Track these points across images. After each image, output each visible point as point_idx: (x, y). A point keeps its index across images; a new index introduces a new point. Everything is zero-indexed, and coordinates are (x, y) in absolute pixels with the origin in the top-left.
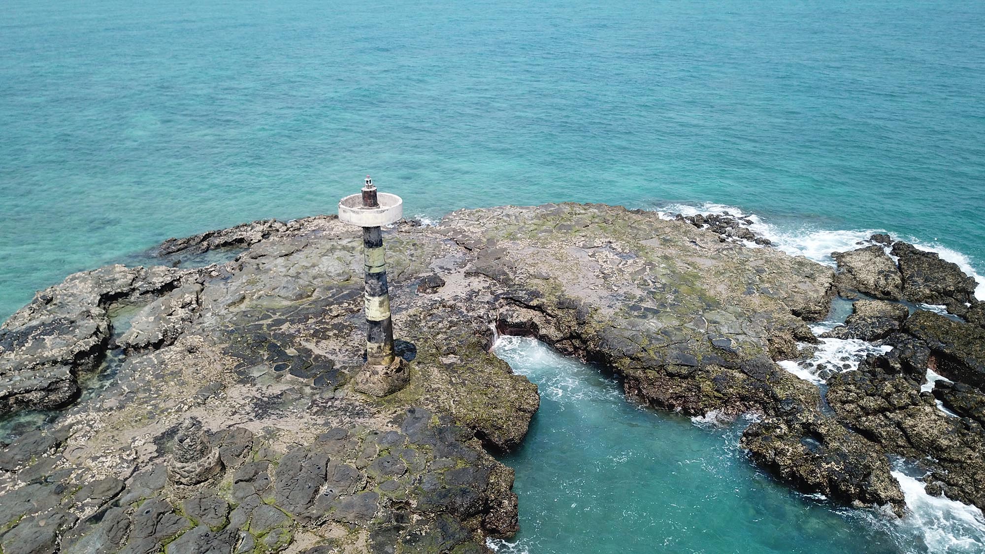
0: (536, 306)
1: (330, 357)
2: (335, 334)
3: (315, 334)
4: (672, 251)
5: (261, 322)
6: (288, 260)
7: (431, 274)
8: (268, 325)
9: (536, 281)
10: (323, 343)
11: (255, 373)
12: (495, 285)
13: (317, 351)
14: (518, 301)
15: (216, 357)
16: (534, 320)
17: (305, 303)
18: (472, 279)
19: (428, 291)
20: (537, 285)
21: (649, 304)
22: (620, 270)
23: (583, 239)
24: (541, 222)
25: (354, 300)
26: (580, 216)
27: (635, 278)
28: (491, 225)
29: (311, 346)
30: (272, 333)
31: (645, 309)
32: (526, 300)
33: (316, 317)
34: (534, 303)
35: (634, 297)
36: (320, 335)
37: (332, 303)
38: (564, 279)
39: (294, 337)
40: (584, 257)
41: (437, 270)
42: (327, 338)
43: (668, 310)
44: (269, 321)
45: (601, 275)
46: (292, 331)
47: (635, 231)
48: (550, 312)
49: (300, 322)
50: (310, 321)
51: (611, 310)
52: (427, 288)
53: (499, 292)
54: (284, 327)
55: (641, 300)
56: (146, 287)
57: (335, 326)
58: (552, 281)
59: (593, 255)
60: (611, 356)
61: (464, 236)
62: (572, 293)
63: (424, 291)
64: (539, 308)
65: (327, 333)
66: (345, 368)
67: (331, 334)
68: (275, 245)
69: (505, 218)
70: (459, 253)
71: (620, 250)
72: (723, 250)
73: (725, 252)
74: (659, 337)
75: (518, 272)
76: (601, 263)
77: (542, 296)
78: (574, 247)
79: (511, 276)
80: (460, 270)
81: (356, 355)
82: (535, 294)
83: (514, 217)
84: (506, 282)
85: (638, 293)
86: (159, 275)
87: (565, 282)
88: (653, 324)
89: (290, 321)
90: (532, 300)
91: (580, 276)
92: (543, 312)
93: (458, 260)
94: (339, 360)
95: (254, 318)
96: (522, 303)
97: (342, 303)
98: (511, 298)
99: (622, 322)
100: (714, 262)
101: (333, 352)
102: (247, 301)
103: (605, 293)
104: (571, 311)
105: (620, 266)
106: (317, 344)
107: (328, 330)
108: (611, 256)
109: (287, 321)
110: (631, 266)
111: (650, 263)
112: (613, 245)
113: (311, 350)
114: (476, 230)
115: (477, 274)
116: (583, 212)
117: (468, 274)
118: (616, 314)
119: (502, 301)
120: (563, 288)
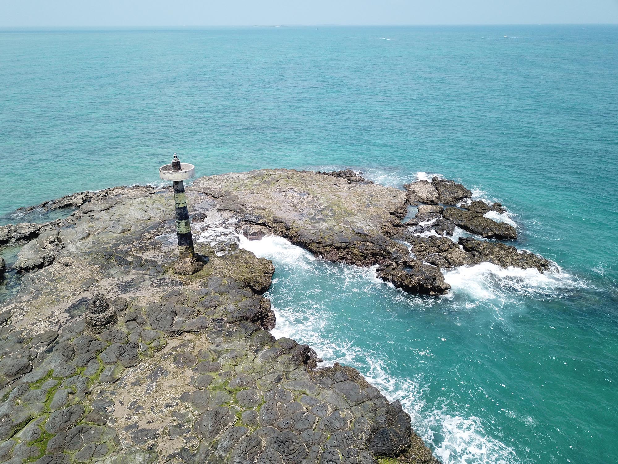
0: (262, 223)
1: (153, 259)
2: (152, 248)
3: (141, 249)
4: (325, 190)
5: (105, 246)
6: (108, 212)
7: (197, 212)
8: (110, 247)
9: (258, 211)
10: (147, 253)
11: (112, 272)
12: (236, 215)
13: (144, 257)
14: (251, 221)
15: (84, 267)
16: (262, 230)
17: (128, 234)
18: (222, 213)
19: (198, 221)
20: (260, 213)
21: (320, 217)
22: (301, 202)
23: (278, 187)
24: (252, 180)
25: (157, 230)
26: (273, 176)
27: (310, 204)
28: (224, 184)
29: (140, 255)
30: (114, 251)
31: (318, 219)
32: (256, 221)
33: (138, 240)
34: (260, 222)
35: (312, 214)
36: (143, 249)
37: (144, 233)
38: (273, 208)
39: (129, 252)
40: (281, 196)
41: (200, 210)
42: (149, 250)
43: (330, 218)
44: (110, 245)
45: (292, 205)
46: (126, 249)
47: (305, 181)
48: (270, 225)
49: (129, 243)
50: (135, 243)
51: (301, 221)
52: (197, 220)
53: (240, 218)
54: (121, 247)
55: (315, 215)
56: (18, 236)
57: (151, 244)
58: (267, 210)
59: (285, 195)
60: (306, 243)
61: (211, 191)
62: (279, 215)
63: (197, 221)
64: (264, 224)
65: (148, 247)
66: (165, 264)
67: (150, 248)
68: (96, 205)
69: (231, 180)
70: (211, 200)
71: (299, 192)
72: (351, 187)
73: (352, 188)
74: (328, 231)
75: (247, 207)
76: (290, 199)
77: (264, 218)
78: (274, 192)
79: (244, 209)
80: (213, 209)
81: (168, 257)
82: (260, 217)
83: (236, 179)
84: (242, 212)
85: (313, 212)
86: (25, 228)
87: (274, 210)
88: (324, 226)
89: (123, 244)
90: (259, 220)
91: (281, 206)
92: (266, 226)
93: (210, 204)
94: (160, 260)
95: (100, 244)
96: (253, 222)
97: (150, 232)
98: (247, 221)
99: (309, 227)
100: (348, 194)
101: (155, 257)
102: (91, 236)
103: (297, 214)
104: (281, 224)
105: (301, 199)
106: (143, 254)
107: (148, 246)
108: (295, 195)
109: (121, 244)
110: (307, 199)
111: (316, 197)
112: (295, 190)
113: (141, 257)
114: (216, 187)
115: (224, 210)
116: (274, 173)
117: (219, 210)
118: (304, 223)
119: (242, 222)
120: (274, 213)
